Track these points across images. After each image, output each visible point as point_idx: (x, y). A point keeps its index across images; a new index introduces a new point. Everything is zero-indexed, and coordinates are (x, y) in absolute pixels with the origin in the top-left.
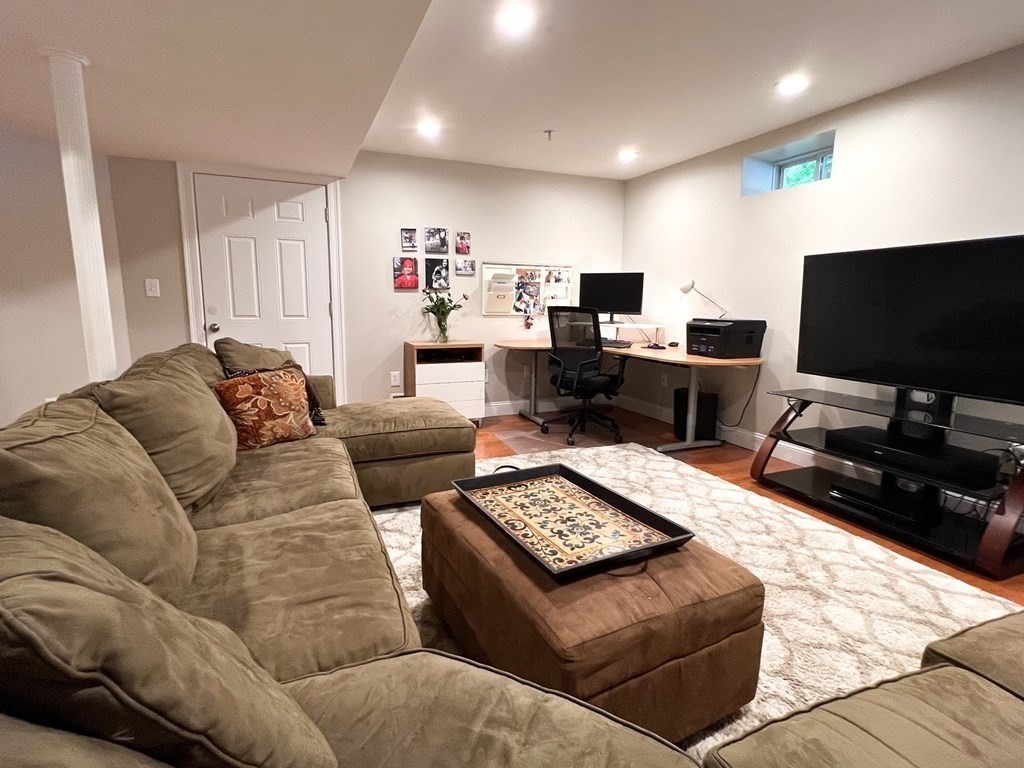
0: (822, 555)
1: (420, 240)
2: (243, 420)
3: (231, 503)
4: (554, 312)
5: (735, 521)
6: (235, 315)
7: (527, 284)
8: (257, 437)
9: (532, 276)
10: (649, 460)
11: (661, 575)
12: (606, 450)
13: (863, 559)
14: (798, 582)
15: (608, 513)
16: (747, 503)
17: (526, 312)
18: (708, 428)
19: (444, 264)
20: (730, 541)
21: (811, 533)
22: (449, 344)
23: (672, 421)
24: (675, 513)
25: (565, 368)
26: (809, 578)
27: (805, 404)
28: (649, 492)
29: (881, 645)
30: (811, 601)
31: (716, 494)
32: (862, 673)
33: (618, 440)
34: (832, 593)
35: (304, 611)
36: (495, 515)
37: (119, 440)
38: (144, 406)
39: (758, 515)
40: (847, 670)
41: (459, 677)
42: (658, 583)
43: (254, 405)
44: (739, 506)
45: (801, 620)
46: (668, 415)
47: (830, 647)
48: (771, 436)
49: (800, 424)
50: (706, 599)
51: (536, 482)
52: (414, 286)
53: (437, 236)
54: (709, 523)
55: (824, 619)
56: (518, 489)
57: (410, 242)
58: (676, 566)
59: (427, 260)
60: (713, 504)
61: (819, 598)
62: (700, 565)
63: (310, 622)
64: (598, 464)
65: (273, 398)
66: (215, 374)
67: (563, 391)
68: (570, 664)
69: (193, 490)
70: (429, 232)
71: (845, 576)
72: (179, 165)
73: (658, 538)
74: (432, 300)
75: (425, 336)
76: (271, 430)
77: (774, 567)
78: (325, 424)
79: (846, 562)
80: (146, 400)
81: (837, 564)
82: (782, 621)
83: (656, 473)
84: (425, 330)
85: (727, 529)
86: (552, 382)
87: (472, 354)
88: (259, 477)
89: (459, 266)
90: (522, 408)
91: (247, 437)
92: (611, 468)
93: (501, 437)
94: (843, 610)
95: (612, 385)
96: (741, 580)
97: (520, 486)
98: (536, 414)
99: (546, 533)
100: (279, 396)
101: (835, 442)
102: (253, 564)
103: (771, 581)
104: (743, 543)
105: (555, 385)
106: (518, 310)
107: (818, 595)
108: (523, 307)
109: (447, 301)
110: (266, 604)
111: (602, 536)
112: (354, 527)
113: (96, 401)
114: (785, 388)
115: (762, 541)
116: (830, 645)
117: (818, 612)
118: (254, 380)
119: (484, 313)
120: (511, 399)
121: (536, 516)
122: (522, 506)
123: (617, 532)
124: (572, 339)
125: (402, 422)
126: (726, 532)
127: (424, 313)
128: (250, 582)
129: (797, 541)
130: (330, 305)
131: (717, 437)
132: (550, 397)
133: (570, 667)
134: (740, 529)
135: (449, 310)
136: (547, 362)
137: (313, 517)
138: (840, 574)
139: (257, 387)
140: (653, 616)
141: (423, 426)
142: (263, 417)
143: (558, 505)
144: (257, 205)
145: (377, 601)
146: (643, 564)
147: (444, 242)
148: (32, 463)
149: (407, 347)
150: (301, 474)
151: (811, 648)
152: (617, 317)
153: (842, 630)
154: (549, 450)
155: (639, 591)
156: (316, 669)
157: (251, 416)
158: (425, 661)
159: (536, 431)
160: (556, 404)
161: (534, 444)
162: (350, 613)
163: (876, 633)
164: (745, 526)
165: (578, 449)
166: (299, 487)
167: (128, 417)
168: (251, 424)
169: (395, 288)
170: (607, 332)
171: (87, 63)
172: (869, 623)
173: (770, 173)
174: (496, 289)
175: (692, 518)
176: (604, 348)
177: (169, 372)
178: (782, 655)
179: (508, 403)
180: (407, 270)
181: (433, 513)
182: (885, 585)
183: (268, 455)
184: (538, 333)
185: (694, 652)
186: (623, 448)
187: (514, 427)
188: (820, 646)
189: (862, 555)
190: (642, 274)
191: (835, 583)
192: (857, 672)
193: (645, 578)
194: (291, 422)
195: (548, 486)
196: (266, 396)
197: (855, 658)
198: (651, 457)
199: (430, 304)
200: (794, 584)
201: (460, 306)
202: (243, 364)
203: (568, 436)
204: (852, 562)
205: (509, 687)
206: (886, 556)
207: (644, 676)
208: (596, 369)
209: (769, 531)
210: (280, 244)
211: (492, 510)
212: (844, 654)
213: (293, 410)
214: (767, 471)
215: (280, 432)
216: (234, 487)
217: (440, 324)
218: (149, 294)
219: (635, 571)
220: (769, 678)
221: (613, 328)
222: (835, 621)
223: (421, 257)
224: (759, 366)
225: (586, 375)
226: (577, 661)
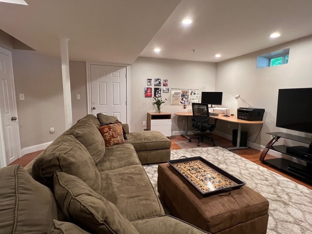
0: (286, 190)
1: (153, 82)
2: (105, 138)
3: (105, 164)
4: (194, 104)
5: (255, 176)
6: (100, 105)
7: (185, 95)
8: (110, 143)
9: (186, 93)
10: (225, 153)
11: (235, 196)
12: (210, 148)
13: (301, 192)
14: (278, 199)
15: (216, 174)
16: (259, 169)
17: (184, 104)
18: (244, 143)
19: (160, 89)
20: (253, 182)
21: (282, 181)
22: (161, 113)
23: (232, 139)
24: (235, 172)
25: (197, 122)
26: (281, 197)
27: (278, 138)
28: (225, 164)
29: (309, 223)
30: (283, 206)
31: (248, 166)
32: (302, 232)
33: (214, 145)
34: (290, 203)
35: (131, 199)
36: (181, 172)
37: (82, 148)
38: (84, 136)
39: (263, 174)
40: (297, 231)
41: (179, 225)
42: (234, 198)
43: (109, 134)
44: (256, 170)
45: (280, 212)
46: (230, 137)
47: (290, 222)
48: (267, 147)
49: (276, 144)
50: (250, 205)
51: (192, 162)
52: (151, 96)
53: (158, 81)
54: (246, 176)
55: (288, 212)
56: (187, 164)
57: (150, 83)
58: (240, 193)
59: (155, 88)
60: (247, 169)
61: (286, 205)
62: (247, 194)
63: (134, 204)
64: (208, 153)
65: (114, 132)
66: (98, 124)
67: (196, 129)
68: (209, 223)
69: (96, 160)
70: (156, 80)
71: (295, 198)
72: (87, 62)
73: (234, 184)
74: (156, 100)
75: (153, 111)
76: (113, 141)
77: (269, 193)
78: (127, 139)
79: (295, 193)
80: (85, 135)
81: (292, 193)
82: (273, 212)
83: (227, 157)
84: (153, 109)
85: (253, 178)
86: (193, 126)
87: (167, 117)
88: (112, 156)
89: (164, 90)
90: (182, 133)
91: (107, 143)
92: (212, 155)
93: (177, 143)
94: (294, 209)
95: (213, 127)
96: (261, 199)
97: (188, 163)
98: (187, 135)
99: (198, 180)
100: (115, 131)
101: (290, 151)
102: (115, 184)
103: (268, 197)
104: (258, 183)
105: (194, 127)
106: (182, 103)
107: (285, 204)
108: (183, 102)
109: (160, 100)
110: (121, 197)
111: (215, 182)
112: (141, 174)
113: (74, 135)
114: (271, 132)
115: (265, 183)
116: (290, 221)
117: (285, 210)
118: (109, 126)
119: (171, 104)
120: (179, 130)
121: (194, 174)
122: (189, 170)
123: (220, 181)
124: (198, 112)
125: (149, 139)
126: (252, 179)
127: (153, 104)
128: (115, 190)
129: (277, 184)
130: (126, 101)
131: (247, 145)
132: (191, 130)
133: (209, 224)
134: (257, 179)
135: (161, 104)
136: (191, 120)
137: (129, 170)
138: (293, 197)
139: (110, 129)
140: (234, 210)
141: (155, 140)
142: (111, 137)
143: (200, 170)
144: (107, 73)
145: (152, 198)
146: (229, 192)
147: (160, 83)
148: (69, 158)
149: (148, 114)
150: (123, 155)
151: (284, 222)
152: (213, 106)
153: (294, 217)
154: (192, 148)
155: (228, 201)
156: (137, 218)
157: (108, 137)
158: (168, 219)
159: (187, 141)
160: (193, 132)
161: (187, 145)
162: (144, 202)
163: (307, 219)
164: (259, 177)
165: (201, 148)
166: (123, 160)
167: (81, 139)
168: (108, 139)
169: (145, 97)
170: (211, 111)
171: (69, 40)
172: (304, 215)
173: (266, 61)
174: (175, 97)
175: (240, 173)
176: (210, 116)
177: (88, 125)
178: (274, 224)
179: (178, 132)
180: (149, 91)
181: (162, 170)
182: (309, 202)
183: (113, 149)
184: (188, 110)
185: (246, 222)
186: (216, 148)
187: (180, 139)
188: (287, 222)
189: (301, 191)
190: (222, 92)
191: (291, 200)
192: (300, 232)
193: (230, 197)
194: (118, 139)
195: (196, 163)
196: (112, 131)
197: (299, 227)
198: (225, 152)
199: (155, 101)
200: (277, 199)
201: (164, 102)
202: (105, 121)
203: (197, 143)
204: (297, 193)
205: (194, 230)
206: (309, 191)
207: (231, 228)
208: (207, 123)
209: (267, 180)
210: (113, 84)
211: (180, 171)
212: (295, 225)
213: (119, 135)
214: (265, 159)
215: (116, 142)
216: (105, 159)
217: (158, 108)
218: (77, 99)
219: (227, 194)
220: (270, 231)
221: (213, 109)
222: (292, 213)
223: (153, 87)
224: (262, 124)
225: (204, 124)
226: (211, 222)
